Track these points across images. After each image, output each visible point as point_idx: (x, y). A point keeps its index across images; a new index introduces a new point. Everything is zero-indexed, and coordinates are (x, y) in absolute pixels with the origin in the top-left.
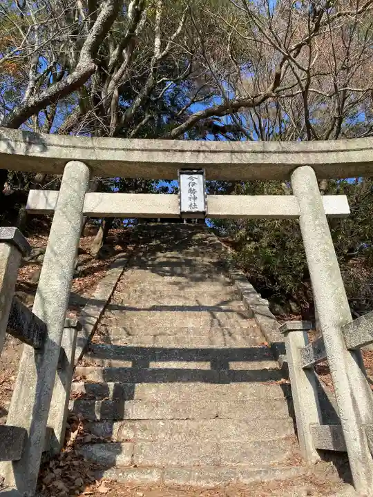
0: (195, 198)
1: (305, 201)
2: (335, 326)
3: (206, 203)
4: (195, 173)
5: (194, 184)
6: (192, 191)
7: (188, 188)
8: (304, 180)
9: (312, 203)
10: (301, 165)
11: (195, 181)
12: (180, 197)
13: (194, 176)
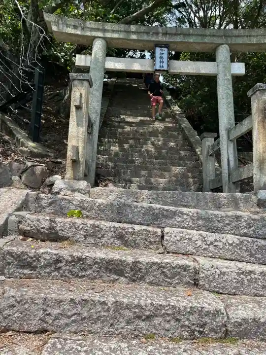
0: (163, 62)
1: (221, 66)
2: (226, 130)
3: (168, 66)
4: (164, 47)
5: (163, 54)
6: (161, 58)
7: (159, 56)
8: (223, 53)
9: (225, 67)
10: (223, 44)
11: (163, 52)
12: (155, 61)
13: (163, 49)
